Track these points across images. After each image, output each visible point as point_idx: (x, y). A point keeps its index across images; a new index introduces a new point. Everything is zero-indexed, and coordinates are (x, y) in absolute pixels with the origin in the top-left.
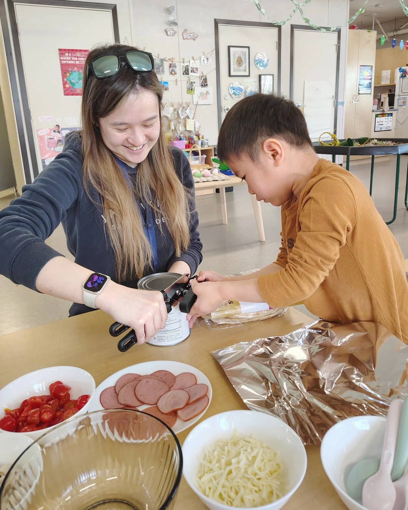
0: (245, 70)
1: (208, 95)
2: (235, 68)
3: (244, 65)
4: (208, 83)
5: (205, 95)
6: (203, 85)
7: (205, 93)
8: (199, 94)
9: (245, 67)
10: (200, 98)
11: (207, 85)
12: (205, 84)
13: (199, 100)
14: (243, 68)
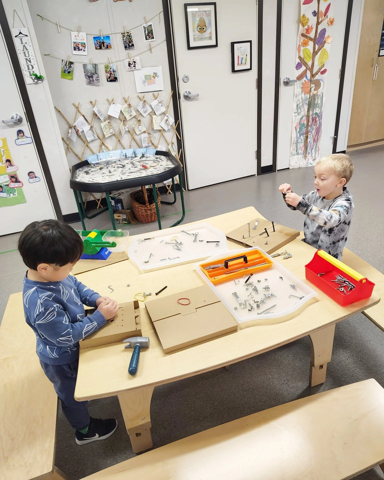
0: (210, 38)
1: (156, 77)
2: (195, 36)
3: (208, 31)
4: (134, 43)
5: (152, 78)
6: (128, 46)
7: (152, 75)
8: (144, 79)
9: (210, 33)
10: (146, 84)
11: (133, 45)
12: (130, 45)
13: (145, 85)
14: (207, 34)
